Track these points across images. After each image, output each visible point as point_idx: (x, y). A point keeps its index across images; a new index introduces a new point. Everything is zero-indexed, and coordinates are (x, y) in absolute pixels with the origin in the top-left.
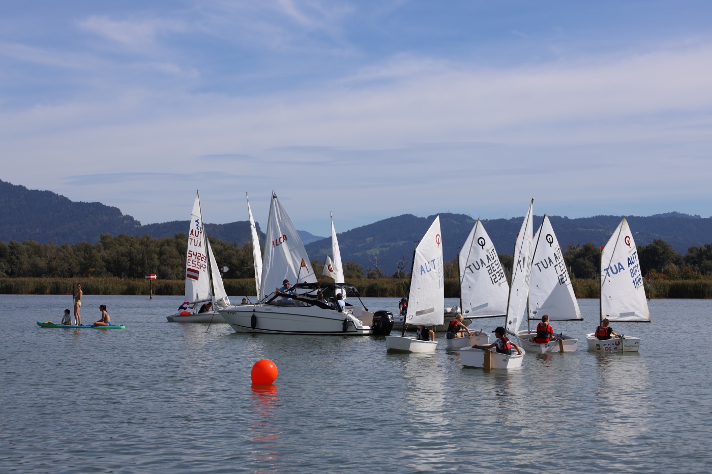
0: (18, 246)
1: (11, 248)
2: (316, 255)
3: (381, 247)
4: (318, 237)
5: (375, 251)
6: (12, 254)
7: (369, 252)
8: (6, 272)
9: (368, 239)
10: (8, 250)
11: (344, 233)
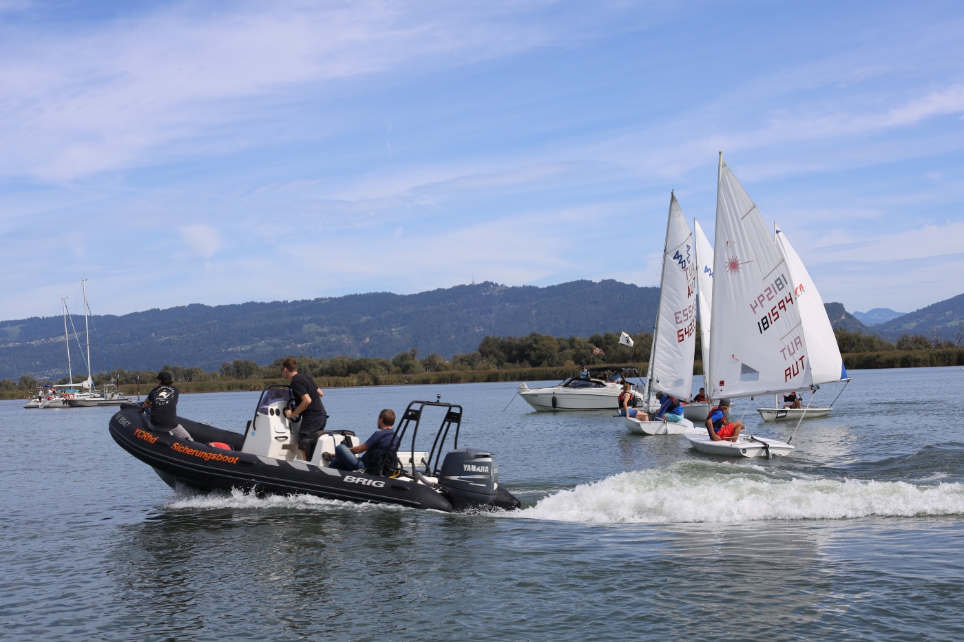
0: (611, 337)
1: (606, 338)
2: (899, 330)
3: (960, 319)
4: (898, 313)
5: (955, 323)
6: (607, 343)
7: (949, 324)
8: (603, 359)
9: (947, 313)
10: (604, 340)
11: (924, 309)
